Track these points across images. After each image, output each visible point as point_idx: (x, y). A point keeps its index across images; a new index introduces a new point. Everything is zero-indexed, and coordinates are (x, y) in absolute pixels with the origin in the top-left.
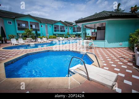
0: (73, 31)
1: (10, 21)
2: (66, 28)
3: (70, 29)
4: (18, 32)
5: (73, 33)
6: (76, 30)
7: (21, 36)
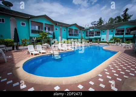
0: (86, 36)
1: (23, 22)
2: (80, 32)
3: (83, 33)
4: (32, 35)
5: (86, 38)
6: (88, 34)
7: (35, 40)
